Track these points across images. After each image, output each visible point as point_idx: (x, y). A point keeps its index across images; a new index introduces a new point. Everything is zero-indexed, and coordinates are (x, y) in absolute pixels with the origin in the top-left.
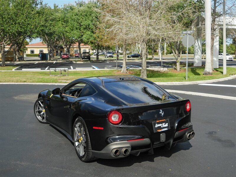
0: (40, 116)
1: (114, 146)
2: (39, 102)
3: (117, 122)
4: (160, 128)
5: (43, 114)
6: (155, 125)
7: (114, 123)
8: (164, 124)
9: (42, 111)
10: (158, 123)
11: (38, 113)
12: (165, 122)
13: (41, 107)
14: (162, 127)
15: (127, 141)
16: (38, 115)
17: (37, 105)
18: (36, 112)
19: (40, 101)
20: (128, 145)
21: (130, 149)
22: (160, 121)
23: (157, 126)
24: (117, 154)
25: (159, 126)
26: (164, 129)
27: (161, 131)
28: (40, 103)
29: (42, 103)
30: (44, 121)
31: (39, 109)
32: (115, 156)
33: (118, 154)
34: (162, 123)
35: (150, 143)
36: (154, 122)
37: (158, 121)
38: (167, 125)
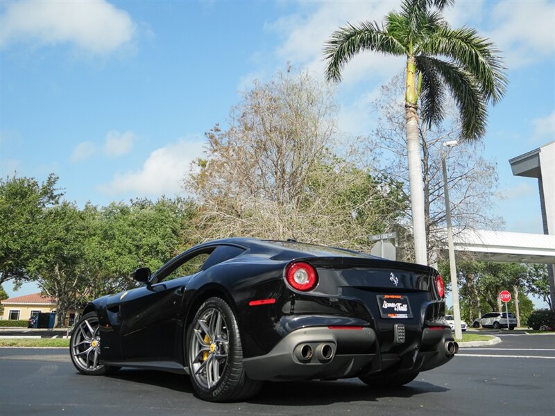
0: (84, 357)
1: (298, 338)
2: (86, 322)
3: (307, 284)
4: (391, 310)
5: (92, 352)
6: (382, 304)
7: (302, 288)
8: (399, 304)
9: (88, 346)
10: (389, 301)
11: (78, 353)
12: (403, 302)
13: (90, 336)
14: (395, 309)
15: (327, 328)
16: (78, 356)
17: (80, 329)
18: (75, 348)
19: (89, 321)
20: (330, 337)
21: (334, 347)
22: (391, 297)
23: (386, 305)
24: (307, 357)
25: (390, 307)
26: (401, 315)
27: (395, 317)
28: (87, 327)
29: (92, 325)
30: (93, 368)
31: (82, 339)
32: (300, 361)
33: (309, 356)
34: (395, 301)
35: (375, 341)
36: (380, 296)
37: (388, 297)
38: (404, 308)
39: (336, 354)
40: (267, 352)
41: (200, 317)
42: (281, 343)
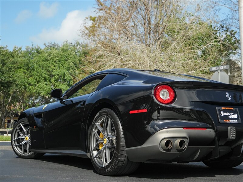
0: (20, 147)
1: (163, 135)
2: (21, 124)
3: (169, 100)
4: (226, 117)
5: (26, 144)
6: (220, 113)
7: (165, 102)
8: (232, 113)
9: (23, 139)
10: (225, 111)
11: (16, 144)
12: (235, 112)
13: (24, 133)
14: (229, 117)
15: (182, 129)
16: (16, 146)
17: (17, 129)
18: (14, 141)
19: (22, 124)
20: (184, 135)
21: (187, 141)
22: (227, 108)
23: (223, 114)
24: (169, 147)
25: (226, 115)
26: (233, 121)
27: (229, 122)
28: (21, 127)
29: (25, 126)
30: (27, 154)
31: (19, 135)
32: (164, 150)
33: (170, 147)
34: (229, 111)
35: (215, 138)
36: (219, 108)
37: (224, 108)
38: (235, 116)
39: (188, 146)
40: (142, 144)
41: (96, 121)
42: (151, 139)
